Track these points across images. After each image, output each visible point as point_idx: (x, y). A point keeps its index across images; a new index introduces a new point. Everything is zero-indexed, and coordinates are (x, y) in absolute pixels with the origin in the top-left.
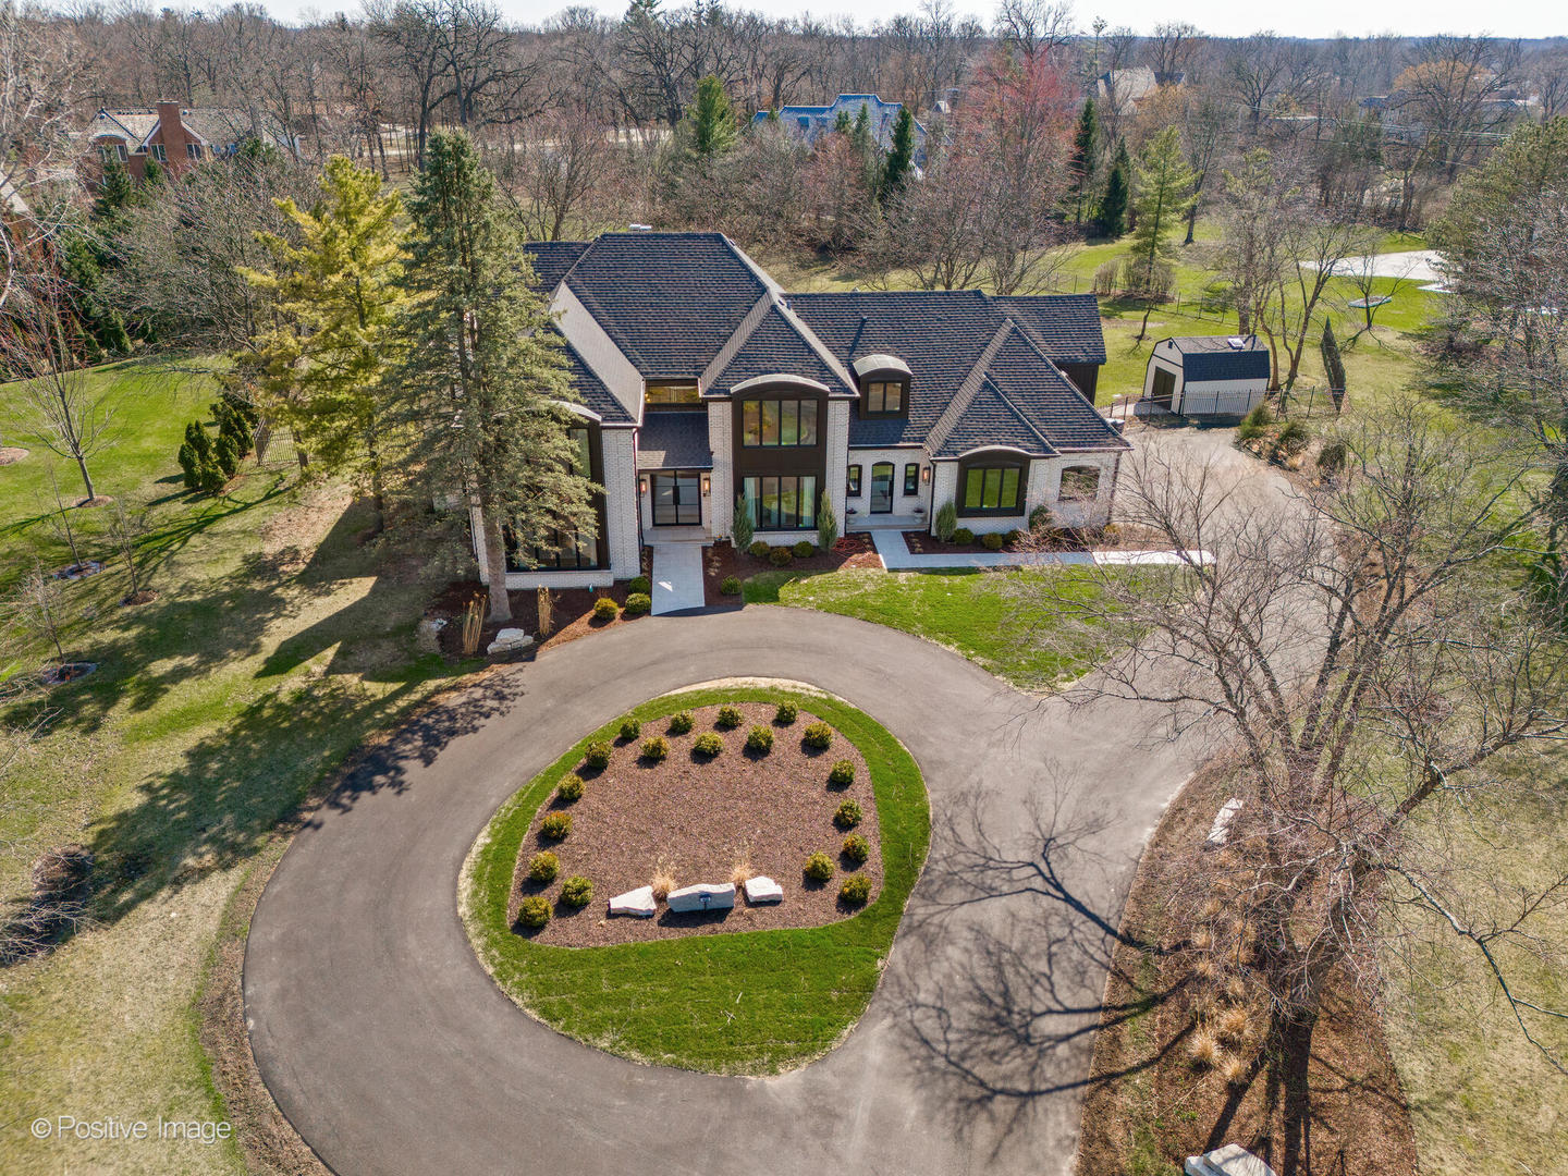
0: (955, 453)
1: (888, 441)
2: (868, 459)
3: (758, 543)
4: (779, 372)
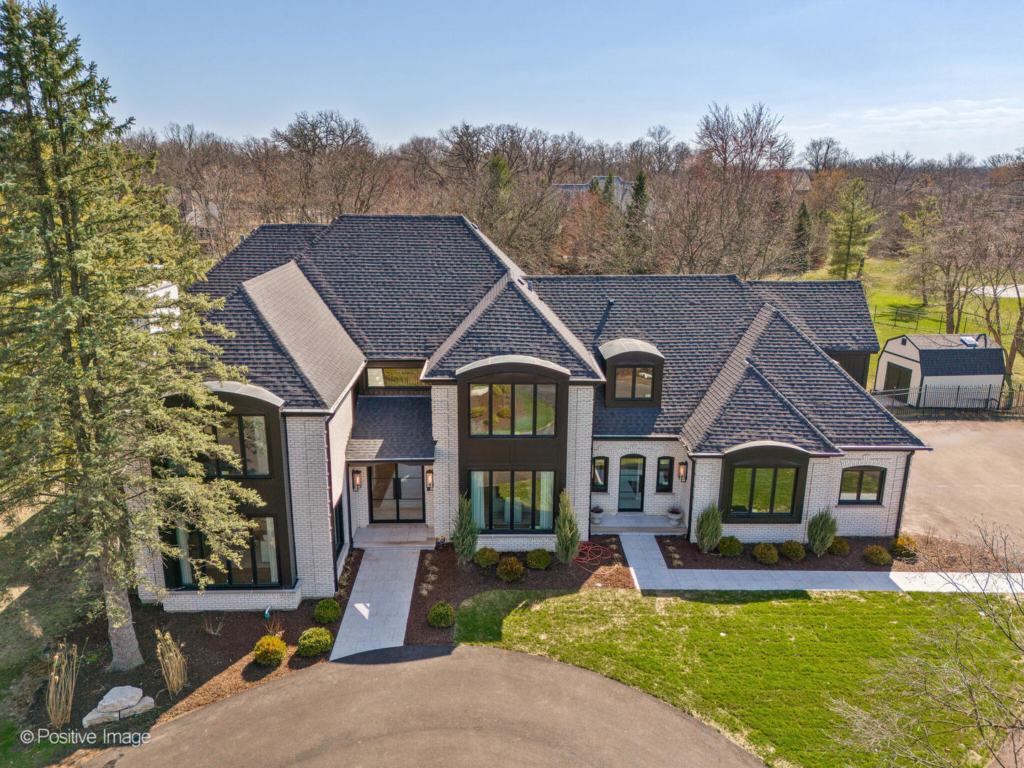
0: (719, 449)
1: (639, 432)
2: (615, 451)
3: (485, 550)
4: (513, 353)
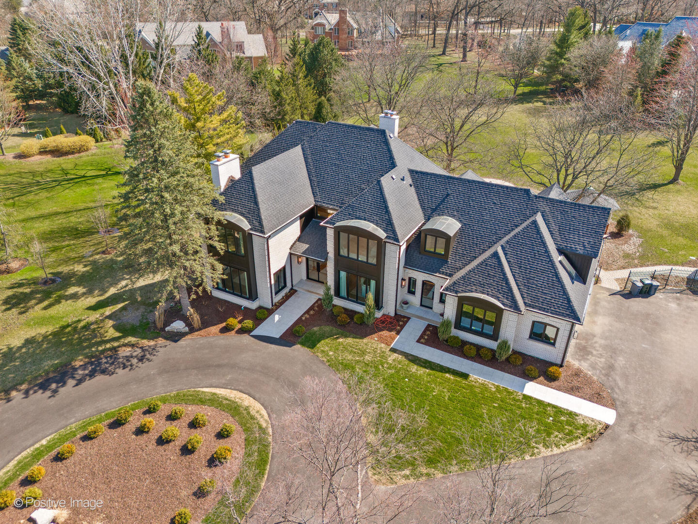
0: (457, 293)
1: (432, 270)
2: (418, 277)
3: (335, 305)
4: (365, 220)
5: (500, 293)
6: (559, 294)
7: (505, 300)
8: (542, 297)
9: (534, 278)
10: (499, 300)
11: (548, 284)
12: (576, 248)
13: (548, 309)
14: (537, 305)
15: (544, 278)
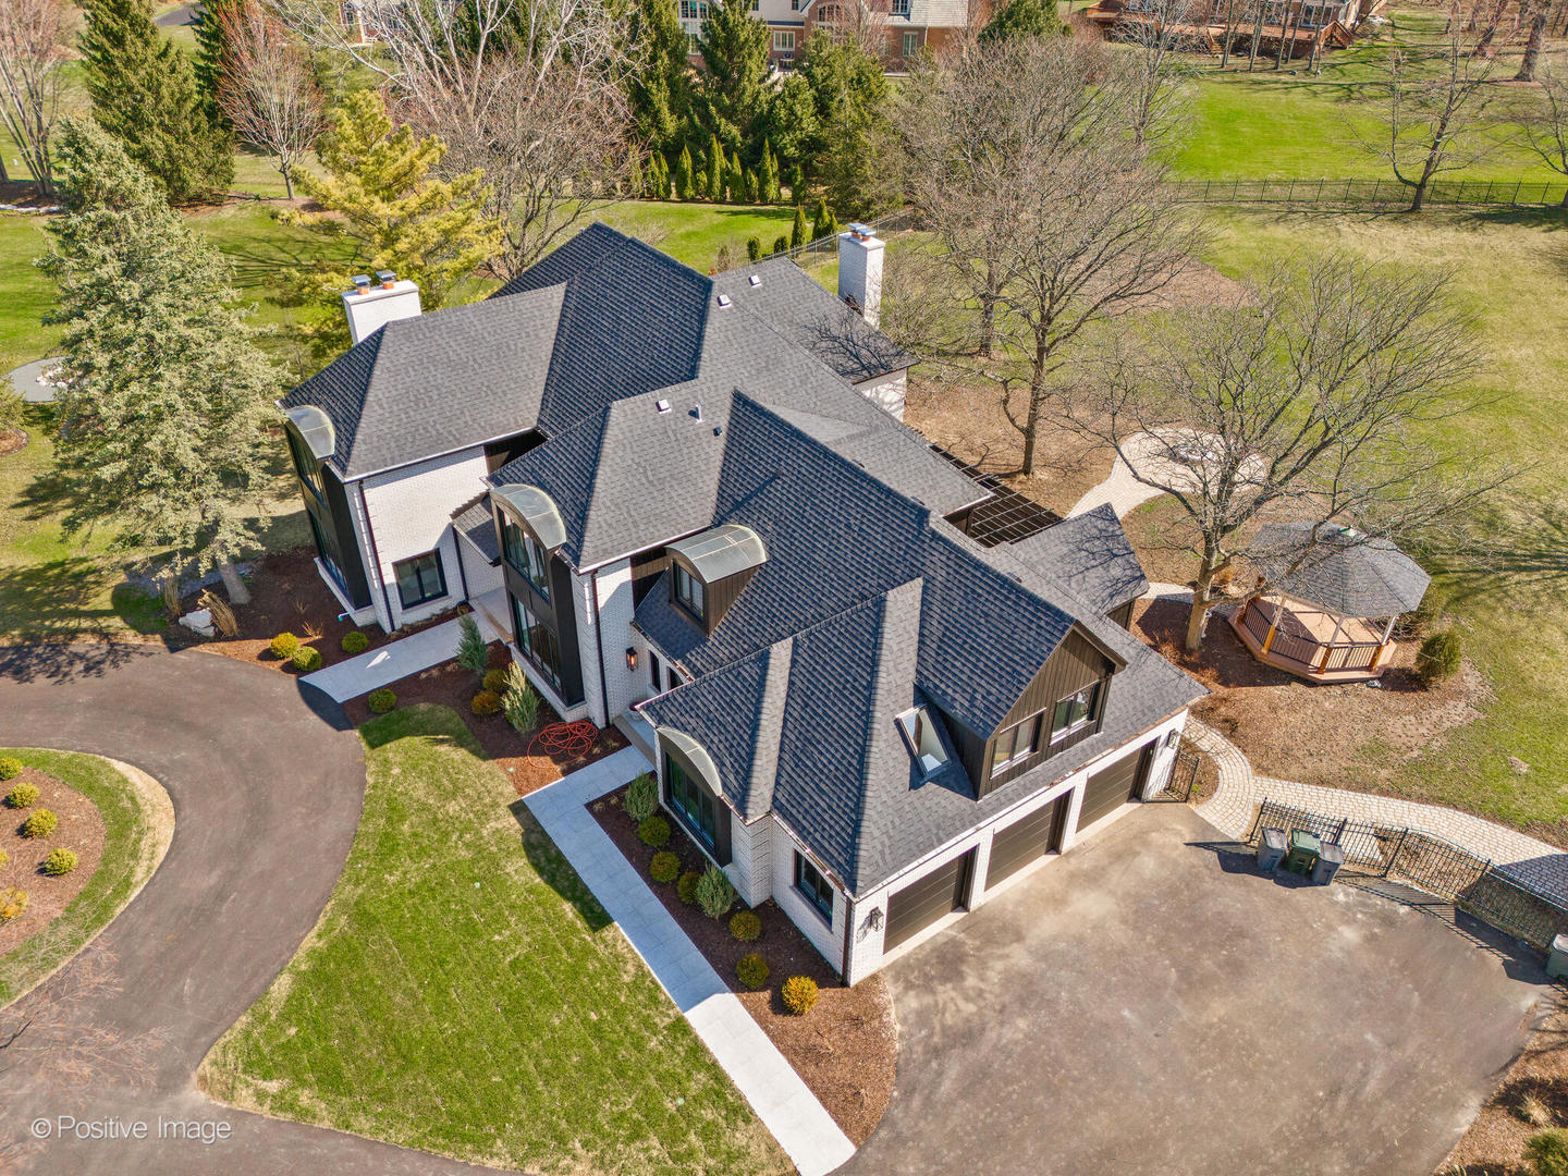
0: (660, 721)
1: (672, 650)
4: (550, 493)
5: (731, 755)
6: (846, 805)
7: (731, 777)
8: (811, 798)
9: (819, 742)
10: (721, 772)
11: (837, 769)
12: (954, 699)
13: (809, 833)
14: (794, 812)
15: (837, 751)
